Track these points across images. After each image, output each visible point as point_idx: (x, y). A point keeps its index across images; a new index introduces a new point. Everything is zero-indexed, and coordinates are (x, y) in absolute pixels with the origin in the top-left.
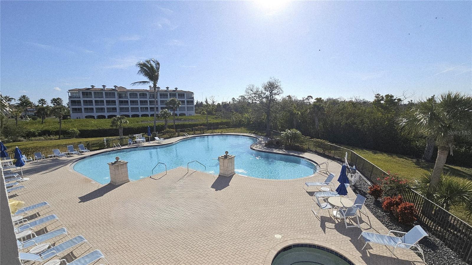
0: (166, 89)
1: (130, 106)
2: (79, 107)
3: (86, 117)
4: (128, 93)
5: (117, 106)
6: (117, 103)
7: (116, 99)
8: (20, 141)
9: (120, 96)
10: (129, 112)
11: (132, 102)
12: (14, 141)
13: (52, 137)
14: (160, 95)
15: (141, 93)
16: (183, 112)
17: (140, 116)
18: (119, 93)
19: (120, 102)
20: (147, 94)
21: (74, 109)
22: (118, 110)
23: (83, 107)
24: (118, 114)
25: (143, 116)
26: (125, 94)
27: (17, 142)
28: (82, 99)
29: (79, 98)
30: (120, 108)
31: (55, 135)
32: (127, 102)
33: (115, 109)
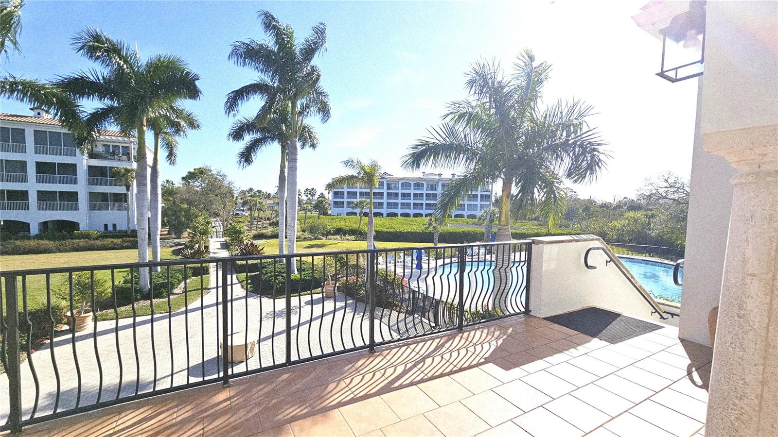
0: (450, 177)
1: (400, 201)
2: (342, 200)
4: (400, 182)
5: (385, 200)
6: (385, 196)
7: (385, 190)
9: (389, 187)
10: (398, 209)
11: (403, 195)
13: (347, 237)
14: (442, 185)
15: (415, 182)
16: (473, 213)
17: (412, 216)
18: (388, 182)
19: (389, 194)
20: (423, 184)
21: (335, 203)
22: (385, 206)
23: (346, 200)
24: (384, 211)
25: (416, 215)
26: (396, 184)
27: (319, 240)
28: (346, 190)
29: (343, 188)
30: (388, 204)
31: (349, 235)
32: (397, 194)
33: (382, 204)
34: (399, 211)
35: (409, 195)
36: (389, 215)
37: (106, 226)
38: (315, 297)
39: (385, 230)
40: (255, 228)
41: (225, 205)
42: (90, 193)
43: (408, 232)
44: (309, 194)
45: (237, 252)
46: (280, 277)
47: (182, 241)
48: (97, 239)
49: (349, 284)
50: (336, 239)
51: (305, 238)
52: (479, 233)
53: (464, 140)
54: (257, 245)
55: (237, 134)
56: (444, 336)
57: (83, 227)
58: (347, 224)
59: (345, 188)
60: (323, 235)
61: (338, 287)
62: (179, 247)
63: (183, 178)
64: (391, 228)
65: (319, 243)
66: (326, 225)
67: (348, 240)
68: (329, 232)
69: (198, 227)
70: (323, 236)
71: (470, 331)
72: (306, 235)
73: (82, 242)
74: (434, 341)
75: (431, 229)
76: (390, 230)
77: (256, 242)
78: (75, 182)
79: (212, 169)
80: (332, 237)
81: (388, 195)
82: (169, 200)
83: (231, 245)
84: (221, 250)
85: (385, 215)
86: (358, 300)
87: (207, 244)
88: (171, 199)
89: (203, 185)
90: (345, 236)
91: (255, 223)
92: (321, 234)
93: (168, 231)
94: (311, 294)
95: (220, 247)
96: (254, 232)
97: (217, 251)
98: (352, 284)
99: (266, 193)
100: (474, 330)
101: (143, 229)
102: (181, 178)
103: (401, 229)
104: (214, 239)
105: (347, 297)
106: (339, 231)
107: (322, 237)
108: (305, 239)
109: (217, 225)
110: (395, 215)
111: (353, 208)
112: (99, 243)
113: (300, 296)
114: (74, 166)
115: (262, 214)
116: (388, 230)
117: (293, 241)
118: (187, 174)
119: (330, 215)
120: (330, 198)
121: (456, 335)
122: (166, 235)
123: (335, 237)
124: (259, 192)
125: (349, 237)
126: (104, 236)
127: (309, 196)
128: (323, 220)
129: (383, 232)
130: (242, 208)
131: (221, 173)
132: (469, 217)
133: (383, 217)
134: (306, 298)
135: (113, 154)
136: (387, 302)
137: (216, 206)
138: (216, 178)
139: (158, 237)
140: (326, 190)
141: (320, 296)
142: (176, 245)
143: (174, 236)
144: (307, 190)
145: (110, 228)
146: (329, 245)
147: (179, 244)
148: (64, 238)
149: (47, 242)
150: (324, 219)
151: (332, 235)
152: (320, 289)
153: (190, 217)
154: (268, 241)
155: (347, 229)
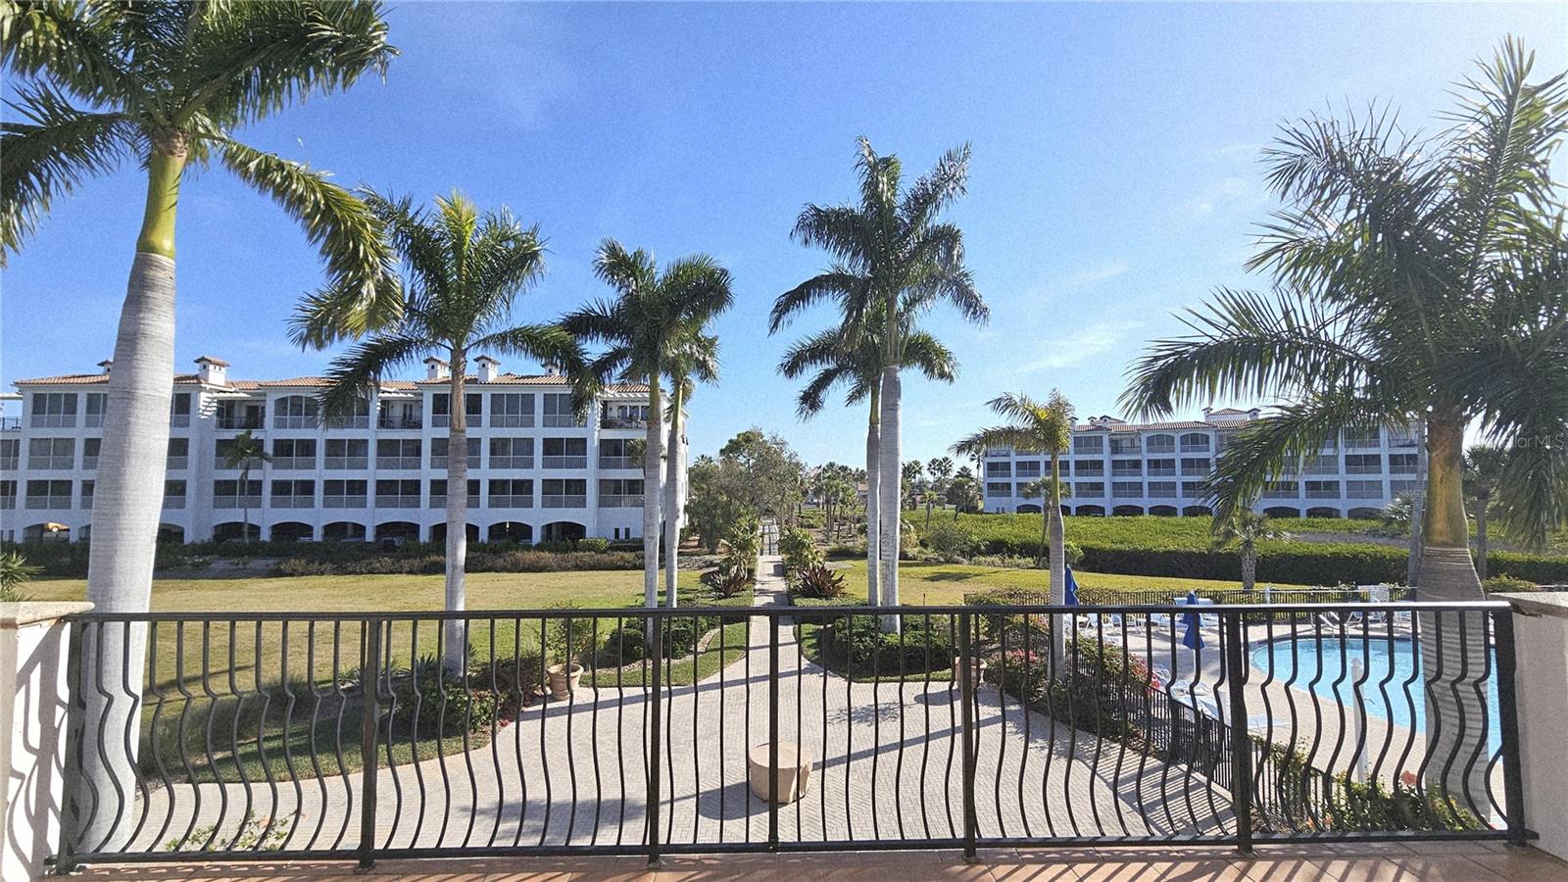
1: (1145, 478)
2: (1006, 480)
3: (1020, 509)
4: (1144, 437)
5: (1106, 478)
6: (1107, 466)
7: (1106, 456)
8: (957, 563)
9: (1116, 447)
10: (1142, 496)
11: (1155, 465)
12: (947, 562)
13: (1016, 559)
15: (1185, 433)
16: (1367, 503)
17: (1180, 512)
18: (1115, 437)
19: (1116, 464)
20: (1207, 437)
21: (992, 486)
22: (1108, 489)
23: (1014, 479)
24: (1107, 501)
25: (1190, 512)
26: (1133, 440)
27: (955, 565)
28: (1014, 459)
29: (1008, 455)
30: (1116, 486)
31: (1022, 556)
32: (1137, 464)
33: (1099, 486)
34: (1145, 502)
35: (1170, 463)
36: (1119, 511)
37: (617, 530)
38: (936, 687)
39: (1108, 547)
40: (835, 537)
41: (783, 496)
42: (600, 480)
43: (1170, 552)
44: (938, 470)
45: (798, 583)
46: (868, 639)
47: (717, 559)
48: (605, 552)
49: (1009, 668)
50: (993, 564)
51: (926, 559)
52: (1391, 560)
53: (1283, 323)
54: (830, 572)
55: (792, 367)
56: (1188, 858)
57: (590, 534)
58: (1016, 531)
59: (1013, 454)
60: (963, 553)
61: (986, 670)
62: (712, 569)
63: (722, 451)
64: (1121, 542)
65: (954, 571)
66: (970, 533)
67: (1018, 566)
68: (977, 548)
69: (736, 536)
70: (964, 557)
71: (1278, 860)
72: (930, 553)
73: (586, 556)
74: (1150, 865)
75: (1232, 546)
76: (1119, 546)
77: (829, 566)
78: (583, 465)
79: (763, 432)
80: (982, 559)
81: (1114, 467)
82: (703, 489)
83: (790, 569)
84: (774, 578)
85: (1108, 511)
86: (1031, 707)
87: (751, 567)
88: (705, 486)
89: (751, 462)
90: (1011, 557)
91: (836, 528)
92: (959, 552)
93: (699, 541)
94: (927, 681)
95: (772, 572)
96: (833, 545)
97: (767, 579)
98: (1017, 668)
99: (857, 470)
100: (1292, 858)
101: (653, 538)
102: (718, 451)
103: (1149, 545)
104: (766, 558)
105: (1006, 696)
106: (998, 547)
107: (960, 558)
108: (927, 562)
109: (770, 530)
110: (1137, 511)
111: (1027, 496)
112: (605, 558)
113: (902, 682)
114: (584, 441)
115: (848, 512)
116: (1114, 547)
117: (893, 567)
118: (727, 443)
119: (981, 512)
120: (981, 475)
121: (1228, 860)
122: (695, 547)
123: (989, 559)
124: (844, 469)
125: (1022, 561)
126: (614, 548)
127: (939, 474)
128: (965, 523)
129: (1102, 551)
130: (815, 501)
131: (778, 440)
132: (1354, 514)
133: (1104, 516)
134: (913, 689)
135: (631, 419)
136: (1106, 721)
137: (769, 498)
138: (769, 448)
139: (676, 551)
140: (972, 460)
141: (945, 686)
142: (708, 567)
143: (706, 549)
144: (934, 461)
145: (622, 536)
146: (976, 575)
147: (712, 564)
148: (566, 550)
149: (547, 554)
150: (967, 521)
151: (982, 553)
152: (949, 671)
153: (730, 517)
154: (855, 563)
155: (1016, 542)
